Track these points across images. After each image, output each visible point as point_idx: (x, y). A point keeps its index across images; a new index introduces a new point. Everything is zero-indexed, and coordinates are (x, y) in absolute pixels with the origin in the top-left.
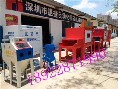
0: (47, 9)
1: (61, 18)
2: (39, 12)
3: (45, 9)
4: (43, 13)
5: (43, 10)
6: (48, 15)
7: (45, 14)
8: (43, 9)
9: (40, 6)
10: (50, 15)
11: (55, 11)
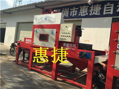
0: (78, 9)
1: (111, 13)
2: (66, 16)
3: (75, 10)
4: (71, 15)
5: (71, 12)
6: (79, 15)
7: (73, 16)
8: (73, 10)
9: (68, 8)
10: (83, 14)
11: (93, 6)
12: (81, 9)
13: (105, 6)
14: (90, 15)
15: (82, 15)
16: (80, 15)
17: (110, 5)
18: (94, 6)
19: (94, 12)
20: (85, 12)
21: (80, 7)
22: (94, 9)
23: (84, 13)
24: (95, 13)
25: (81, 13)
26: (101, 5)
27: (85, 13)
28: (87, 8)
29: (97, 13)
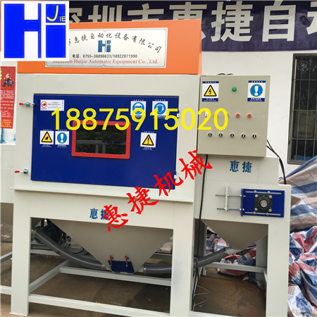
0: (161, 12)
3: (150, 16)
8: (140, 17)
12: (175, 14)
21: (172, 7)
22: (227, 19)
28: (199, 13)
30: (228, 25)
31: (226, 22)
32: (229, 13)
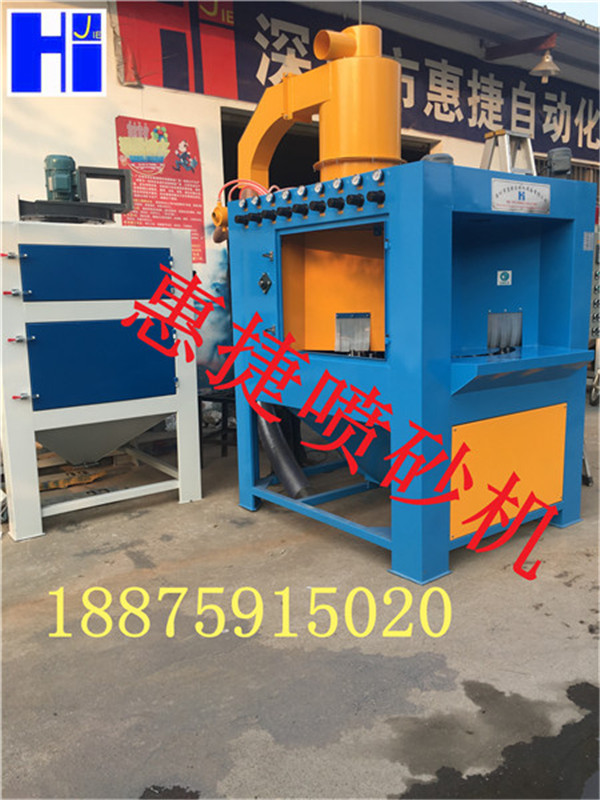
1: (530, 133)
3: (405, 71)
10: (442, 111)
11: (479, 81)
12: (432, 74)
13: (516, 92)
14: (472, 123)
15: (439, 116)
16: (433, 111)
17: (527, 94)
18: (483, 80)
19: (483, 113)
20: (450, 101)
21: (428, 63)
22: (483, 97)
23: (446, 109)
24: (487, 116)
25: (433, 103)
26: (501, 85)
27: (452, 107)
28: (456, 80)
29: (495, 122)
30: (483, 106)
31: (482, 101)
32: (484, 89)
